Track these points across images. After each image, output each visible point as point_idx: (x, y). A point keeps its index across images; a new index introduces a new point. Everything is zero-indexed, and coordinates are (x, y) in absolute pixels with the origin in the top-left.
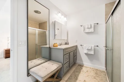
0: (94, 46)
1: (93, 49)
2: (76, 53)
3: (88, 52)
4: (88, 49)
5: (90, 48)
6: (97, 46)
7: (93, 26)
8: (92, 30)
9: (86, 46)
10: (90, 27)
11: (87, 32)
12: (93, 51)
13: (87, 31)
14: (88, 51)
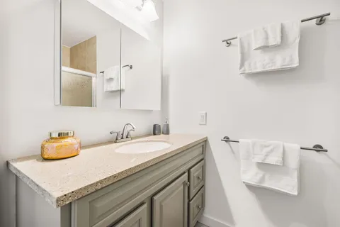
0: (297, 147)
1: (293, 163)
2: (202, 177)
3: (262, 179)
4: (261, 165)
5: (274, 159)
6: (318, 148)
7: (294, 35)
8: (289, 57)
9: (254, 144)
10: (279, 40)
11: (259, 70)
12: (295, 174)
13: (260, 62)
14: (261, 174)
